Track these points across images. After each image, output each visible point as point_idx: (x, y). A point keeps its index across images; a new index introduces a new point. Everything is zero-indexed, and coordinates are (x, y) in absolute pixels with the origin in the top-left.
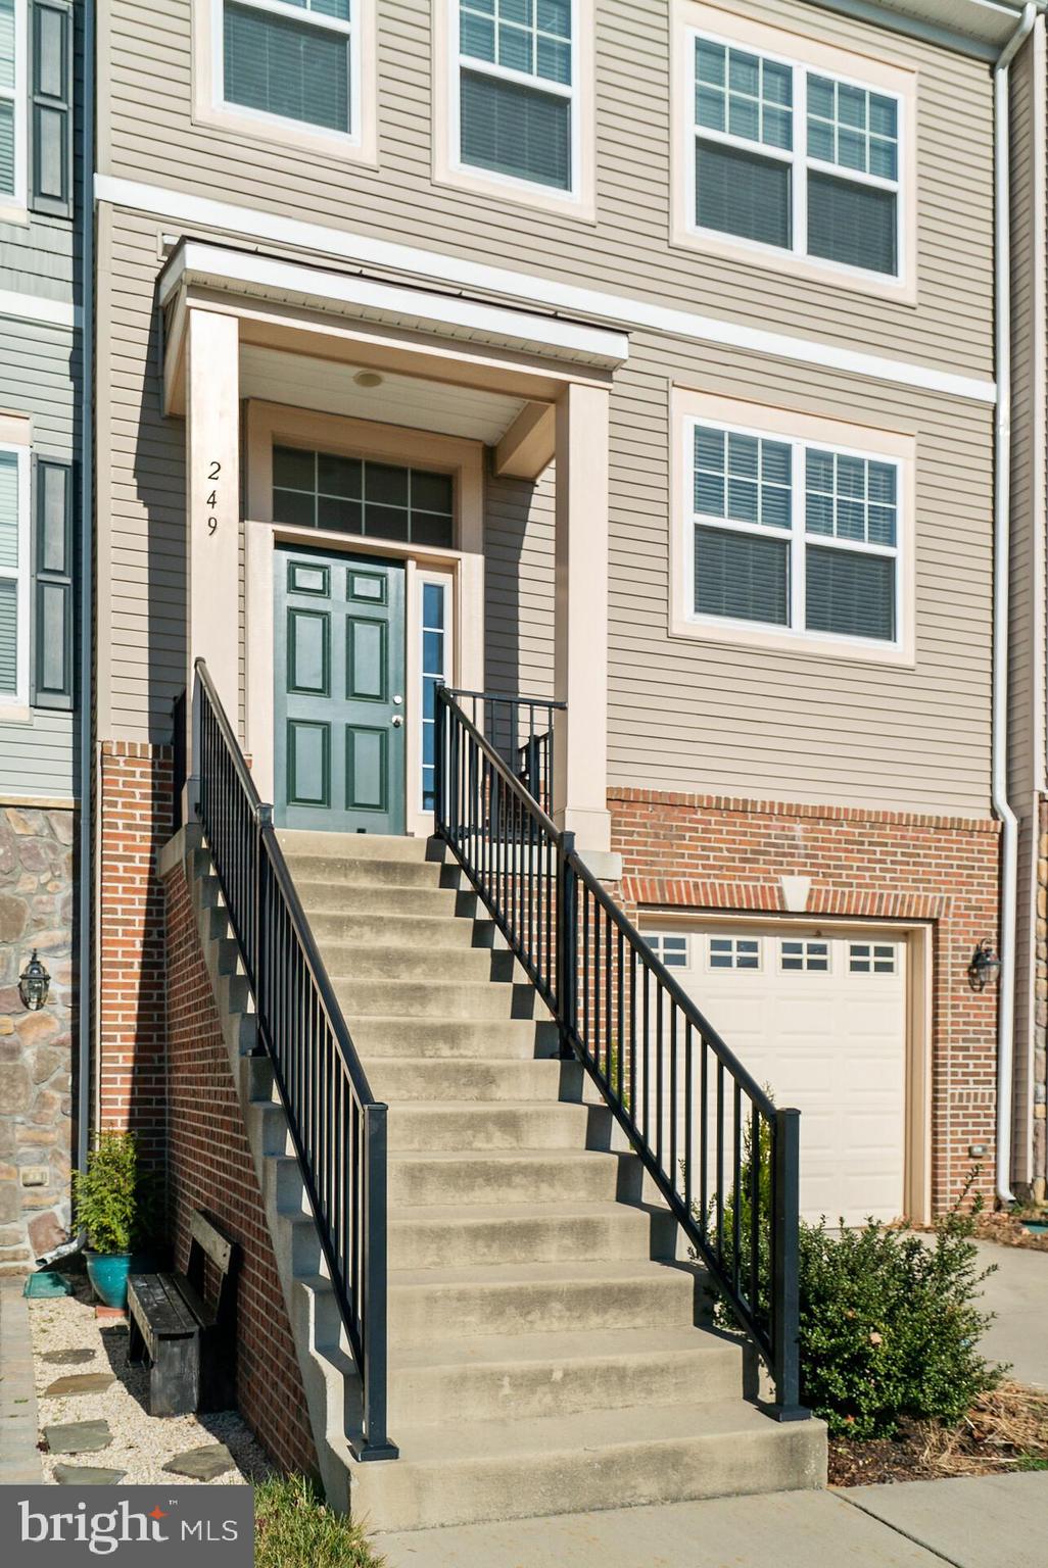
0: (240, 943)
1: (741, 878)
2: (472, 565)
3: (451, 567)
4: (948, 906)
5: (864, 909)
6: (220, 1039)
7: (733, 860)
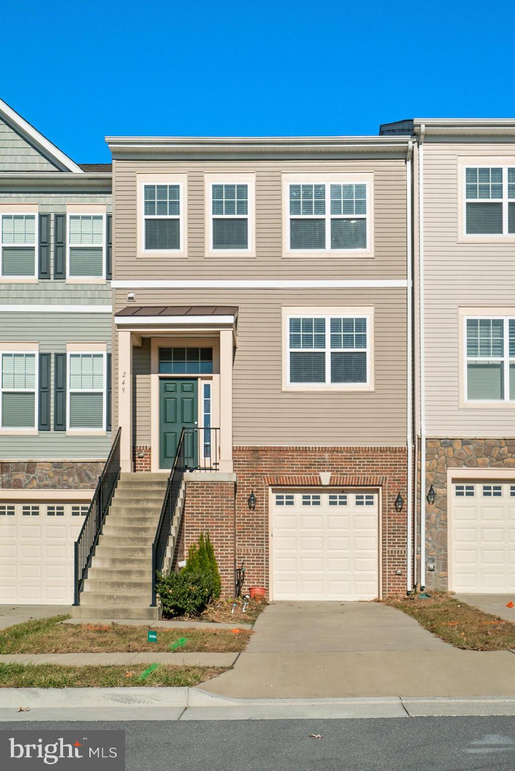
1: (305, 474)
4: (386, 480)
5: (352, 483)
7: (302, 468)
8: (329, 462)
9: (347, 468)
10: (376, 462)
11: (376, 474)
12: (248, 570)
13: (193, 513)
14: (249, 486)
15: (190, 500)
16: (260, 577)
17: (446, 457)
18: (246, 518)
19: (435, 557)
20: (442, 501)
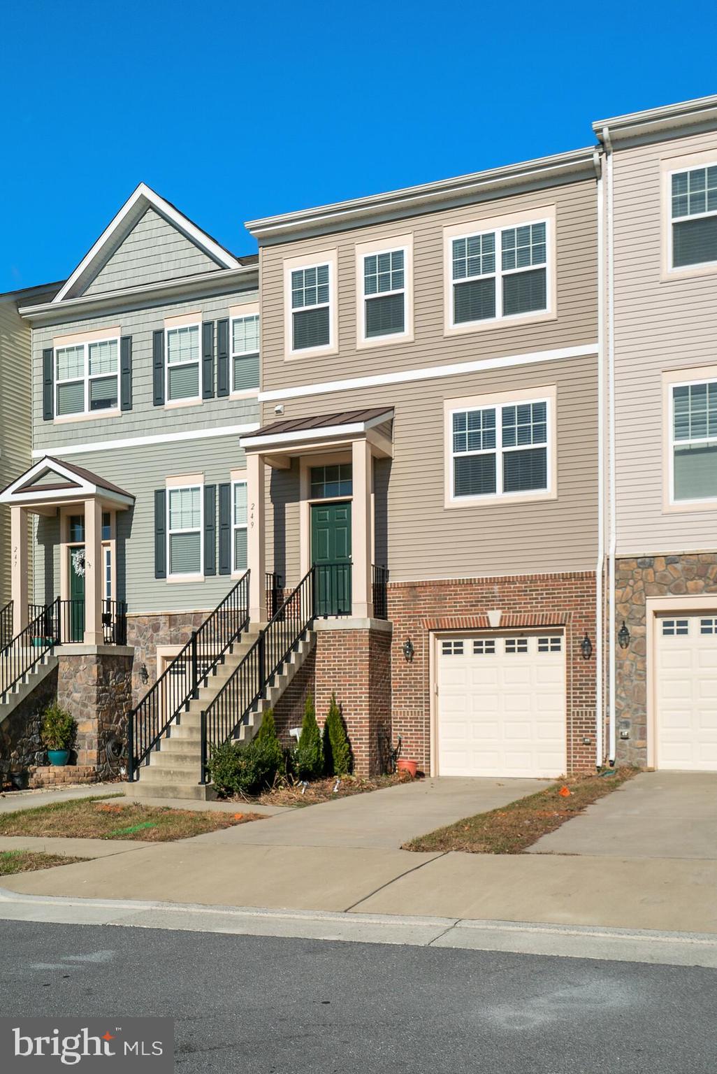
1: (470, 614)
7: (467, 606)
8: (499, 596)
9: (521, 603)
10: (558, 593)
11: (558, 610)
12: (406, 738)
13: (325, 669)
14: (406, 632)
15: (321, 654)
16: (419, 746)
17: (644, 583)
18: (403, 673)
19: (630, 721)
20: (639, 643)
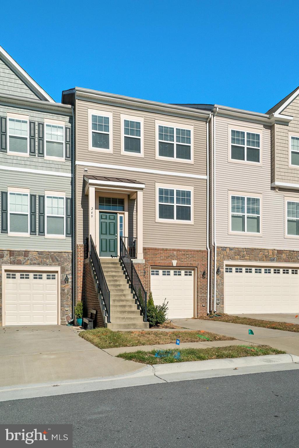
0: (96, 275)
1: (166, 261)
2: (126, 213)
3: (124, 214)
4: (199, 265)
5: (185, 265)
6: (94, 287)
7: (165, 258)
8: (176, 256)
9: (183, 259)
10: (195, 256)
11: (195, 262)
17: (223, 255)
19: (220, 299)
20: (222, 274)
